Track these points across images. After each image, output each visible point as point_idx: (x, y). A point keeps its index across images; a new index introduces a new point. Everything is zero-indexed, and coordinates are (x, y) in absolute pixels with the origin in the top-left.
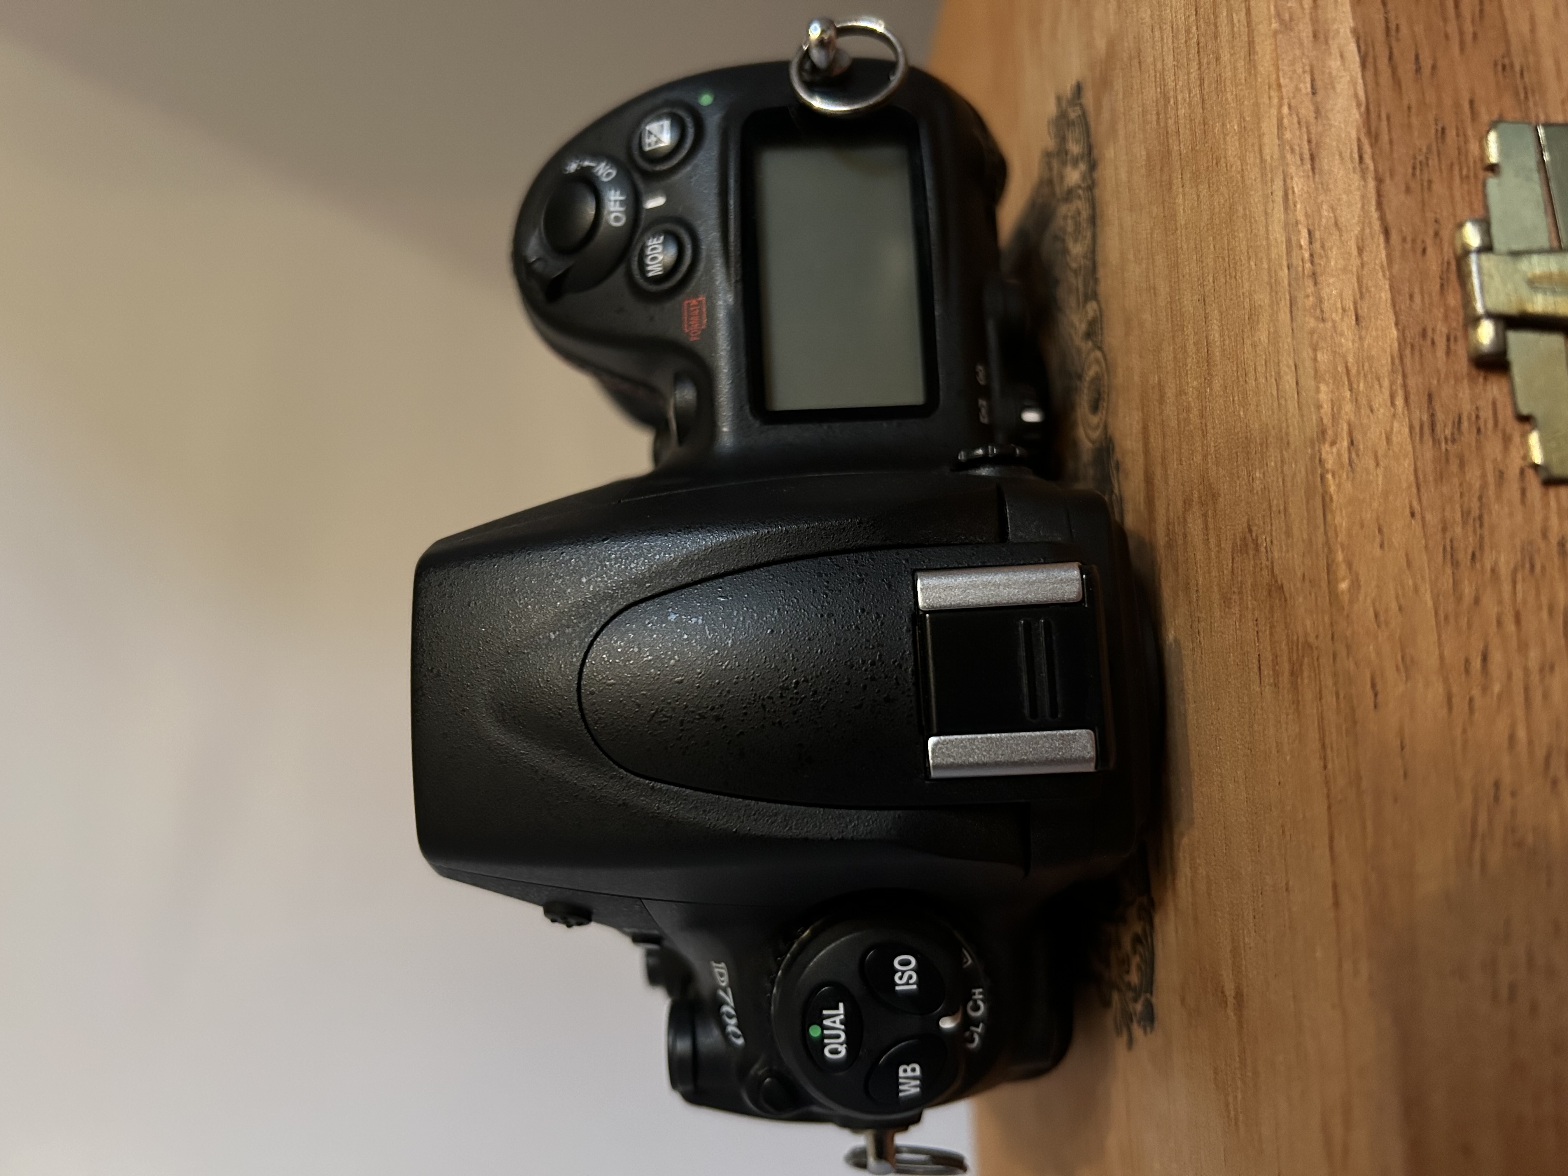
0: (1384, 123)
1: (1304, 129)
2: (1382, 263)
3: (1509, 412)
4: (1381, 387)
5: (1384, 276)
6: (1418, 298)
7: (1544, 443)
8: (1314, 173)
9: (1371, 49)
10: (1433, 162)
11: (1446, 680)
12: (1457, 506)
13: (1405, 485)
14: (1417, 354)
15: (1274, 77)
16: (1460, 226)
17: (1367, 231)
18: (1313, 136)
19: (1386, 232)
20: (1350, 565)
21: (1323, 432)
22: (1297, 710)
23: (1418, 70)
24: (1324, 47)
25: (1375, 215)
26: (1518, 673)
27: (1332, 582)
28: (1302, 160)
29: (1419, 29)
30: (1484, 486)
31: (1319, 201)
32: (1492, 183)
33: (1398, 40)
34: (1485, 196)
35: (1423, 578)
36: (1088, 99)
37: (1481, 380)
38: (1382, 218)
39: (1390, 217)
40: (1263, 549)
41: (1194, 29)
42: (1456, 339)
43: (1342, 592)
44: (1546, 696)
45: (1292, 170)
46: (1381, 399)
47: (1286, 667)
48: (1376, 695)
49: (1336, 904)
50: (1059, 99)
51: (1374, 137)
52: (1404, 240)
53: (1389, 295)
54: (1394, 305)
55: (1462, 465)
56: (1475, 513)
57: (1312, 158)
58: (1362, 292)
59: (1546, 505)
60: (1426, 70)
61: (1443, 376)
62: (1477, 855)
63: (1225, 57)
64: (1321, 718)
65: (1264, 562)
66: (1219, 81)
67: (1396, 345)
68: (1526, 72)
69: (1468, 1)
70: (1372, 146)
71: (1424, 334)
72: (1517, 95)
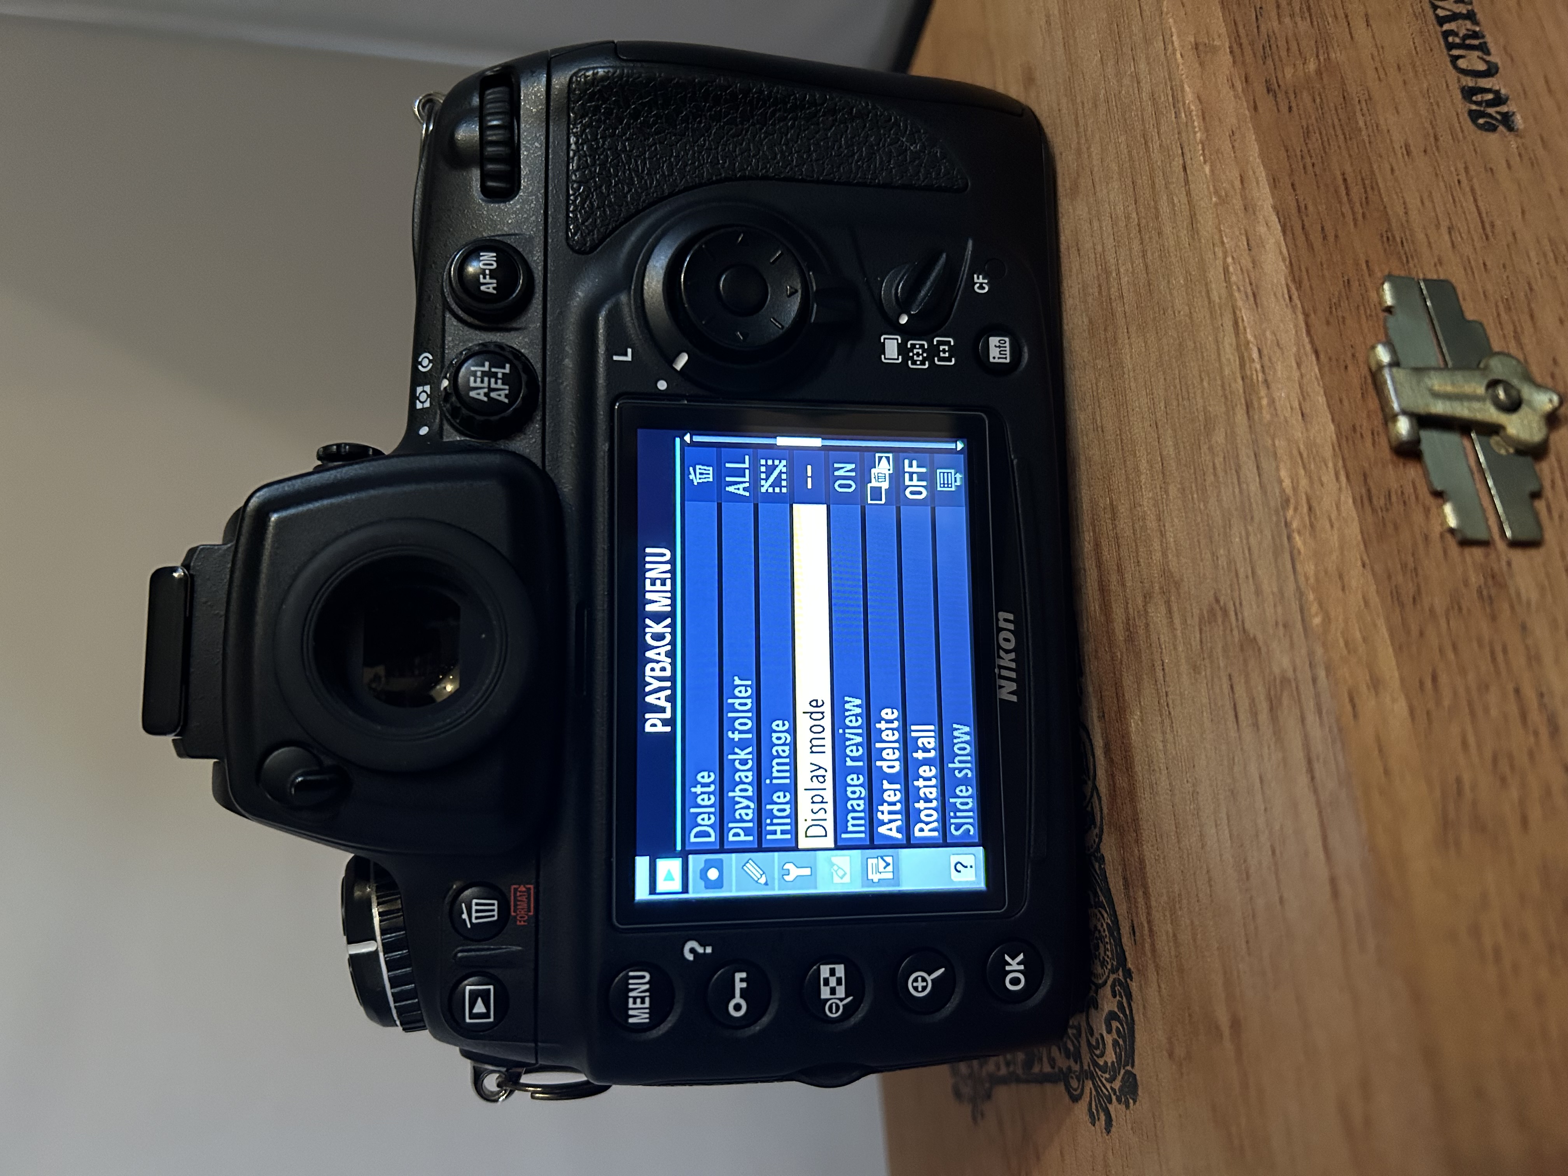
0: (1304, 273)
1: (1246, 275)
2: (1316, 375)
3: (1426, 488)
4: (1327, 467)
5: (1319, 384)
6: (1346, 403)
7: (1457, 512)
8: (1257, 307)
9: (1288, 220)
10: (1344, 304)
11: (1407, 696)
12: (1397, 560)
13: (1355, 542)
14: (1351, 442)
15: (1217, 237)
16: (1373, 348)
17: (1302, 351)
18: (1253, 280)
19: (1316, 353)
20: (1321, 605)
21: (1287, 501)
22: (1279, 739)
23: (1325, 237)
24: (1253, 217)
25: (1306, 340)
26: (1461, 691)
27: (1306, 620)
28: (1247, 297)
29: (1322, 208)
30: (1415, 545)
31: (1263, 328)
32: (1391, 319)
33: (1307, 216)
34: (1388, 329)
35: (1378, 615)
37: (1401, 465)
38: (1312, 342)
39: (1317, 343)
40: (1232, 613)
42: (1378, 434)
43: (1317, 626)
44: (1486, 710)
45: (1240, 303)
46: (1328, 477)
47: (1264, 705)
48: (1354, 707)
49: (1335, 894)
51: (1299, 286)
52: (1330, 359)
53: (1324, 399)
54: (1329, 406)
55: (1396, 528)
56: (1411, 565)
57: (1254, 295)
58: (1304, 395)
59: (1464, 561)
60: (1331, 239)
61: (1372, 460)
62: (1451, 837)
64: (1305, 737)
65: (1234, 624)
66: (1162, 249)
67: (1334, 436)
68: (1405, 244)
69: (1356, 191)
70: (1297, 290)
71: (1354, 429)
72: (1400, 258)
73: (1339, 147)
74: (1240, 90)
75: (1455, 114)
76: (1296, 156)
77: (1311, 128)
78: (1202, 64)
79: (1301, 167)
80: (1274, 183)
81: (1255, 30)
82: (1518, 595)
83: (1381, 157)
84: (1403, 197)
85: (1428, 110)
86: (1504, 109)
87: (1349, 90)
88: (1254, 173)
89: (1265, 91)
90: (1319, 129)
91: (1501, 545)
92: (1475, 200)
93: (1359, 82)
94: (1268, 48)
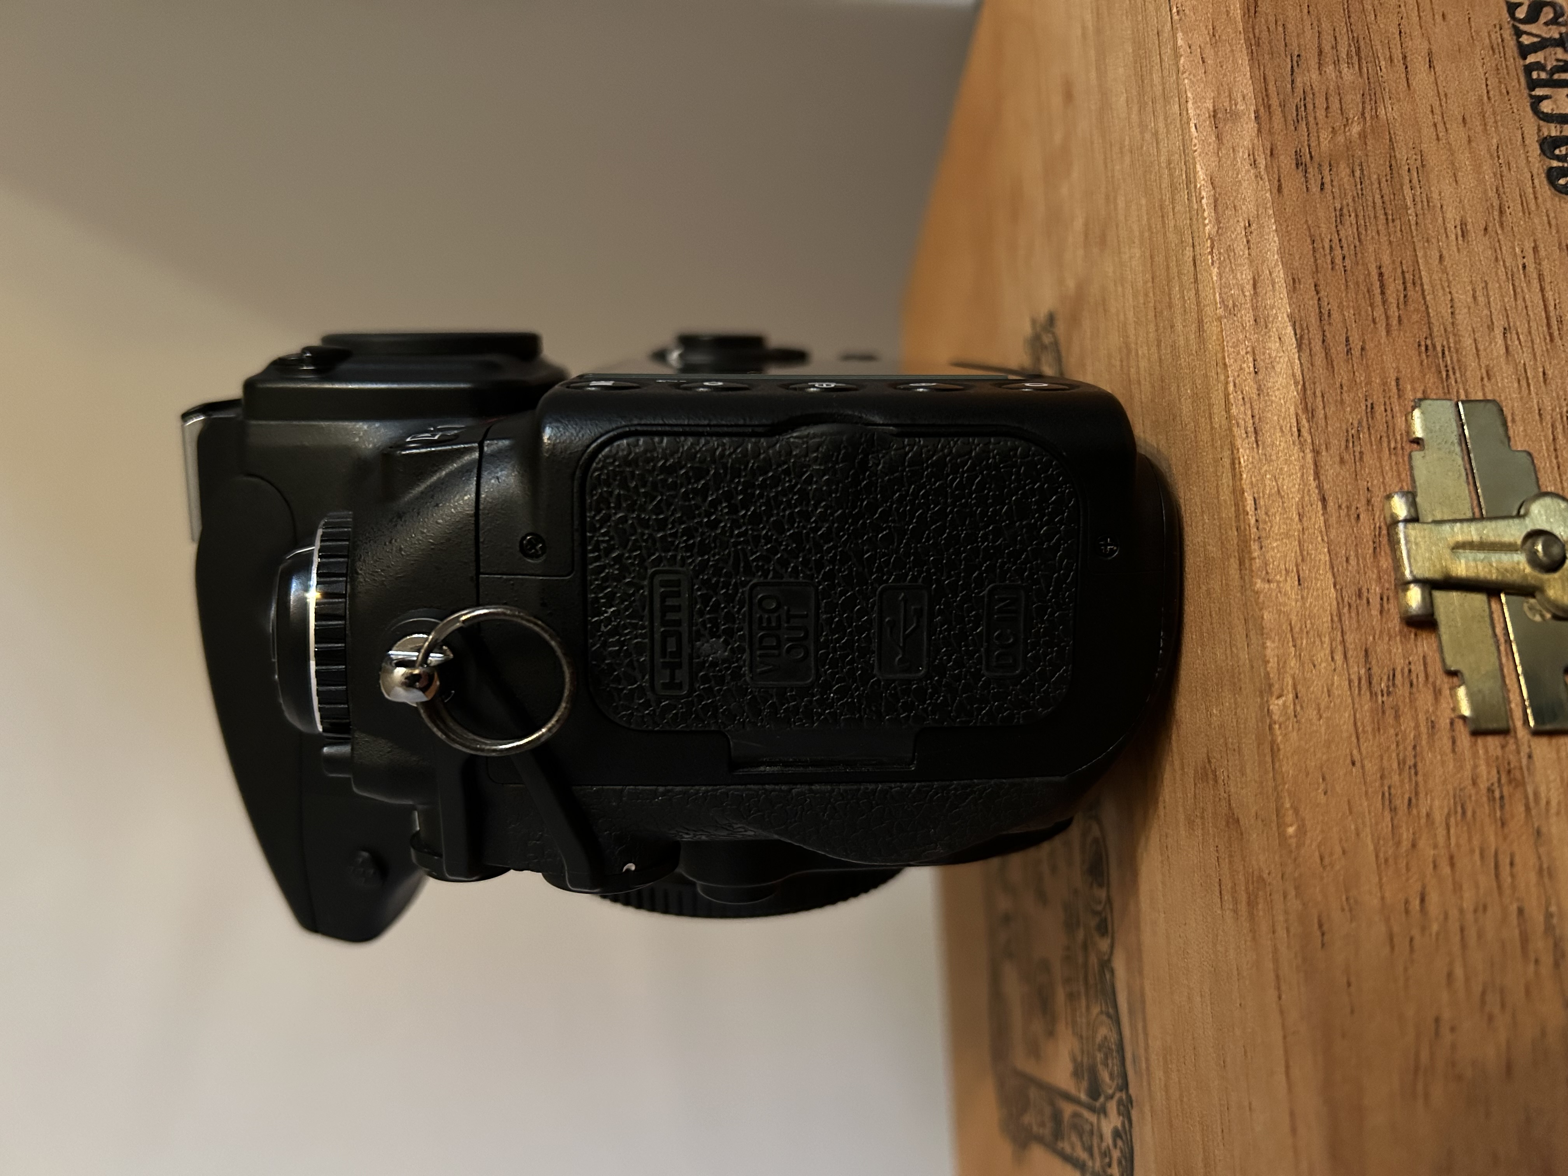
0: (1319, 399)
1: (1248, 405)
2: (1320, 528)
3: (1439, 665)
4: (1322, 643)
5: (1323, 540)
6: (1353, 561)
7: (1470, 695)
8: (1258, 445)
9: (1305, 333)
10: (1364, 435)
11: (1387, 920)
12: (1394, 755)
13: (1345, 735)
14: (1354, 612)
15: (1220, 355)
16: (1389, 497)
17: (1307, 498)
18: (1256, 411)
19: (1324, 500)
20: (1296, 811)
21: (1271, 686)
22: (1254, 939)
23: (1349, 351)
24: (1264, 331)
25: (1313, 484)
26: (1454, 913)
27: (1281, 826)
28: (1247, 433)
29: (1349, 314)
30: (1418, 737)
31: (1263, 471)
32: (1417, 455)
33: (1330, 324)
34: (1411, 468)
35: (1364, 823)
36: (1061, 328)
37: (1412, 637)
38: (1320, 487)
39: (1326, 486)
40: (1220, 781)
41: (1151, 295)
42: (1388, 600)
43: (1291, 837)
44: (1480, 935)
45: (1239, 442)
46: (1322, 655)
47: (1243, 897)
48: (1323, 934)
49: (1294, 1130)
50: (1034, 322)
51: (1311, 414)
52: (1340, 507)
53: (1327, 558)
54: (1332, 568)
55: (1397, 716)
56: (1410, 762)
57: (1256, 431)
58: (1303, 555)
59: (1475, 755)
60: (1356, 352)
61: (1377, 633)
62: (1420, 1087)
63: (1179, 327)
64: (1275, 950)
65: (1223, 794)
66: (1173, 346)
67: (1334, 603)
68: (1447, 353)
69: (1394, 288)
70: (1309, 421)
71: (1360, 595)
72: (1440, 372)
73: (1378, 232)
74: (1262, 166)
75: (1529, 176)
76: (1323, 248)
77: (1345, 211)
78: (1219, 137)
79: (1329, 261)
80: (1294, 283)
81: (1289, 86)
82: (1536, 794)
83: (1428, 241)
84: (1450, 293)
85: (1495, 174)
87: (1398, 156)
88: (1270, 274)
89: (1294, 166)
90: (1356, 211)
91: (1522, 734)
92: (1542, 290)
93: (1411, 145)
94: (1303, 108)
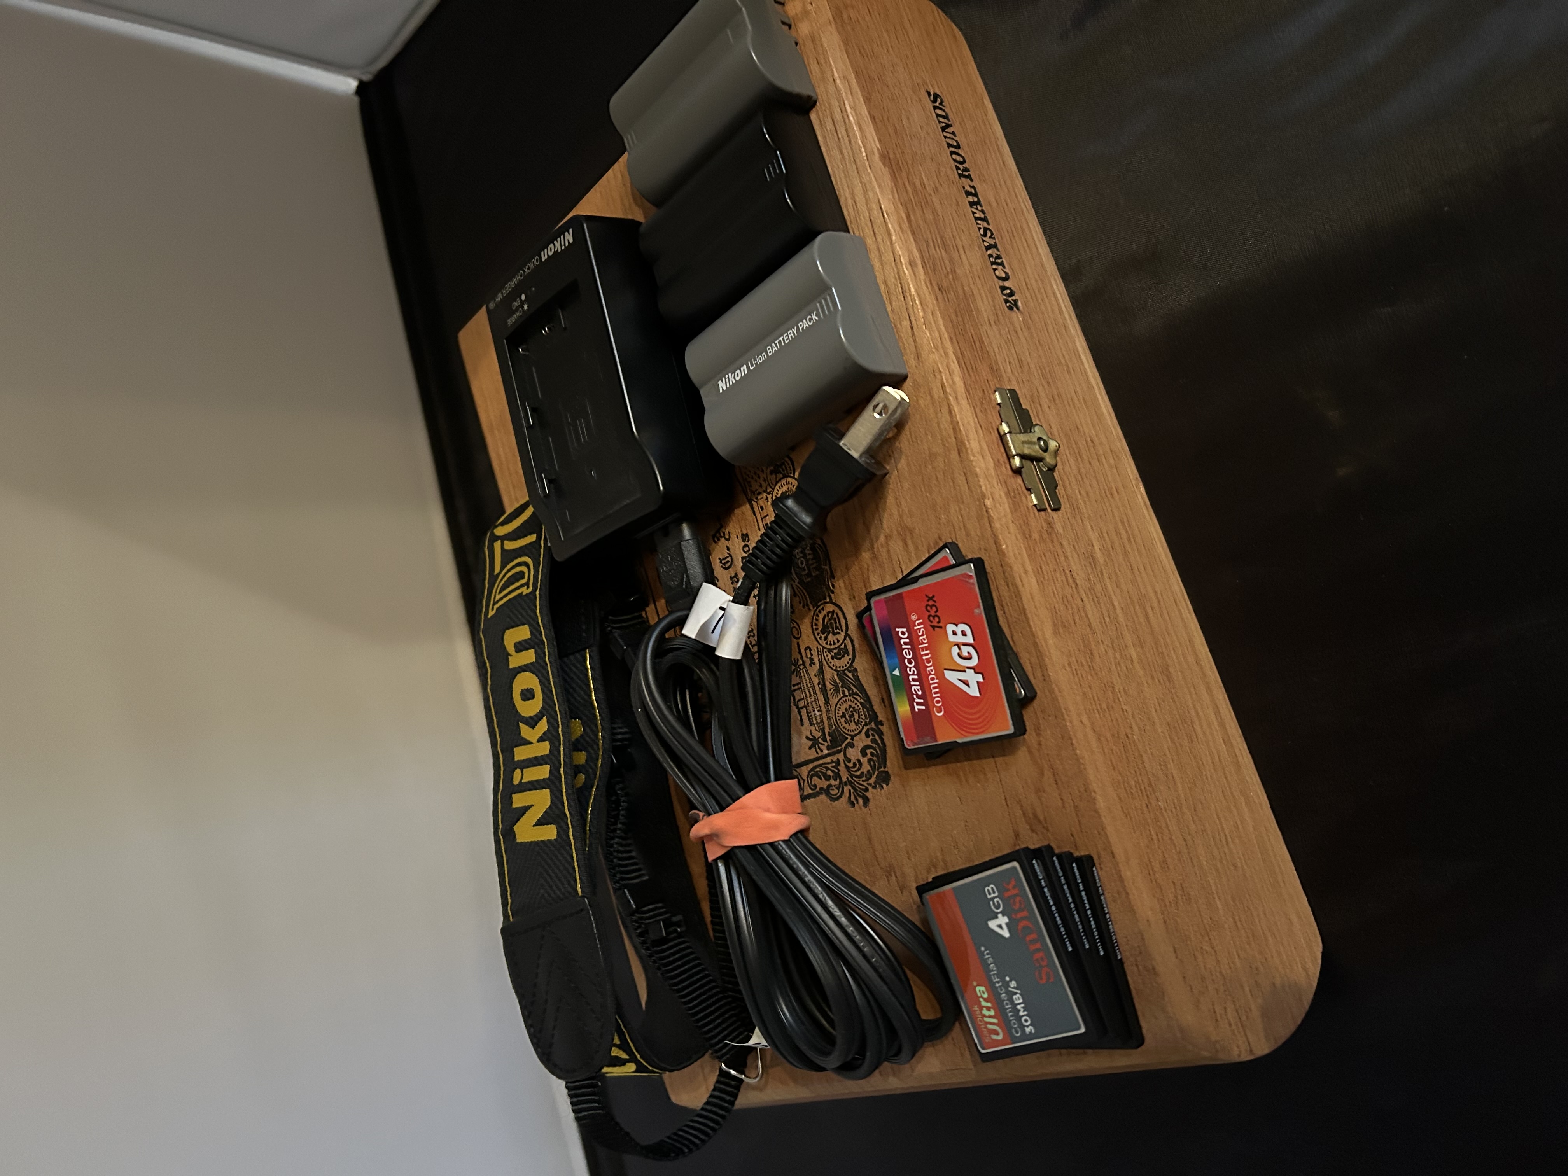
0: (969, 386)
2: (982, 436)
4: (994, 479)
6: (996, 450)
9: (959, 360)
10: (985, 402)
12: (1022, 519)
13: (1009, 513)
14: (1000, 469)
16: (1001, 424)
19: (981, 426)
23: (972, 369)
24: (948, 357)
29: (969, 354)
30: (1026, 512)
33: (965, 357)
37: (1017, 478)
38: (978, 421)
39: (980, 420)
46: (996, 484)
51: (968, 391)
55: (1019, 506)
56: (1026, 521)
58: (981, 447)
59: (1039, 518)
67: (992, 464)
68: (999, 372)
69: (978, 344)
70: (969, 395)
72: (998, 379)
73: (968, 320)
74: (930, 289)
75: (1000, 301)
76: (955, 326)
77: (957, 310)
78: (914, 272)
79: (958, 332)
80: (951, 338)
81: (928, 255)
82: (1057, 531)
83: (982, 325)
84: (992, 347)
86: (1014, 298)
87: (965, 289)
88: (944, 335)
89: (938, 289)
90: (959, 310)
91: (1049, 510)
92: (1014, 347)
93: (967, 285)
94: (935, 266)
